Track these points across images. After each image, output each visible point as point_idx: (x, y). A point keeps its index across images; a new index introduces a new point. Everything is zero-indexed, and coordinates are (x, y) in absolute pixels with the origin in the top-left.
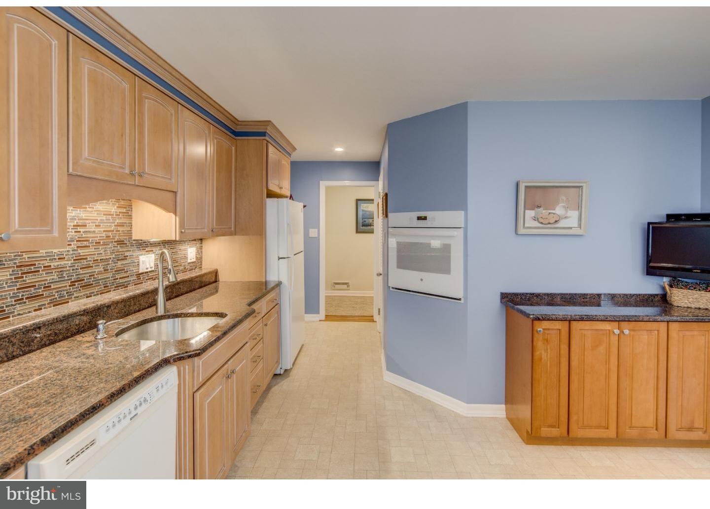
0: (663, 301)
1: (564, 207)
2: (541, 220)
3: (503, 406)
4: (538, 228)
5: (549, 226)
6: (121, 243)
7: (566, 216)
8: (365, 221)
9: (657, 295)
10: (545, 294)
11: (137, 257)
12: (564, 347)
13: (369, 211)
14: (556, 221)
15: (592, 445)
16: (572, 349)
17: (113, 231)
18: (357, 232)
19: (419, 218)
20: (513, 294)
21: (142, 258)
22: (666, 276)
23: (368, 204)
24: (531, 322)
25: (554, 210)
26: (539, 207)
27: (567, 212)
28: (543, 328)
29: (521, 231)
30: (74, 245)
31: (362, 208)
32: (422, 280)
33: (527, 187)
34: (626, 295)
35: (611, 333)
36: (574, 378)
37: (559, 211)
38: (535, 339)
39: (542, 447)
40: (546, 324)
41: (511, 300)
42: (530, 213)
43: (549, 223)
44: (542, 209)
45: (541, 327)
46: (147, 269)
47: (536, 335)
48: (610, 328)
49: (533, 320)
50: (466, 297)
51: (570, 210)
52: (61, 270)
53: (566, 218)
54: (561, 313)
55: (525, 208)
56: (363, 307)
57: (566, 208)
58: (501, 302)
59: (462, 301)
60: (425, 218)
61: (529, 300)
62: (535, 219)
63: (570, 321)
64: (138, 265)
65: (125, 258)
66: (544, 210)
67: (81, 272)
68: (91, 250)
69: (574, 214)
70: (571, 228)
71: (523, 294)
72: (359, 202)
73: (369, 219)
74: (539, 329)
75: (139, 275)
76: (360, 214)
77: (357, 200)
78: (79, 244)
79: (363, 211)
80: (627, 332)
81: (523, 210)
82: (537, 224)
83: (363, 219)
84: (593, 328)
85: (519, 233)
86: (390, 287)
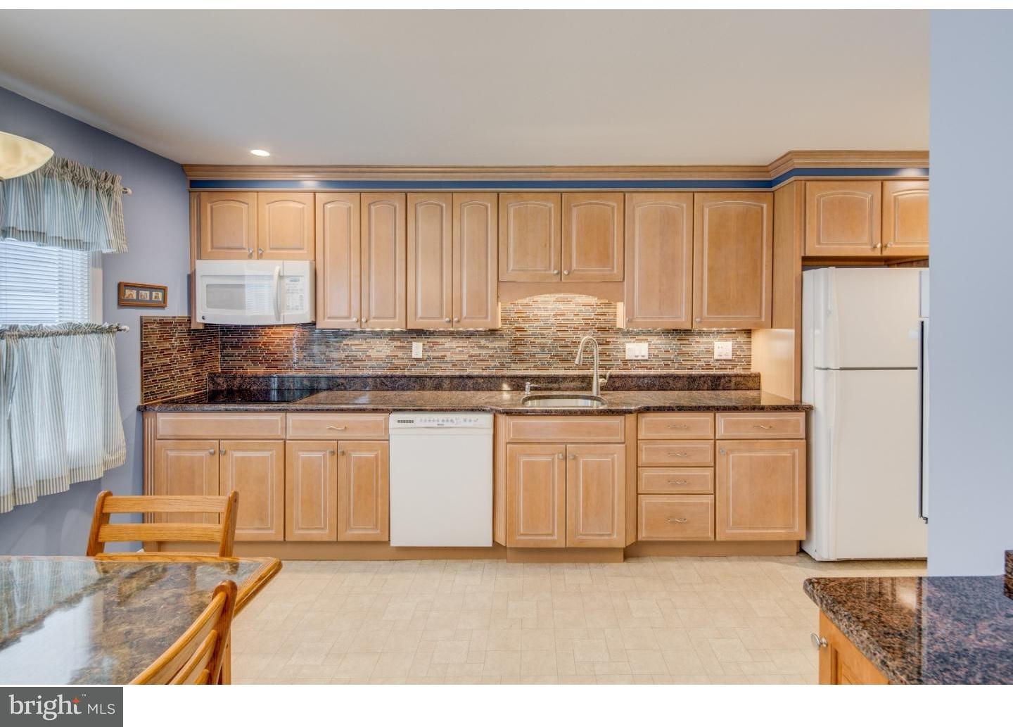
6: (603, 330)
11: (623, 344)
17: (593, 319)
21: (628, 346)
30: (554, 329)
46: (637, 356)
52: (543, 347)
64: (624, 351)
65: (608, 343)
67: (560, 349)
68: (570, 333)
75: (625, 362)
78: (558, 328)
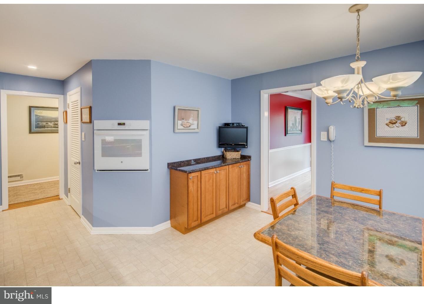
0: (222, 158)
1: (192, 119)
2: (184, 126)
3: (170, 221)
4: (183, 129)
5: (187, 128)
7: (193, 123)
8: (38, 124)
9: (221, 155)
10: (186, 161)
12: (199, 183)
13: (42, 116)
14: (190, 126)
15: (207, 223)
16: (202, 183)
18: (30, 132)
19: (119, 124)
20: (173, 163)
22: (223, 148)
23: (42, 111)
24: (187, 175)
25: (189, 120)
26: (183, 119)
27: (193, 121)
28: (192, 176)
29: (177, 131)
31: (35, 113)
32: (122, 162)
33: (179, 109)
34: (212, 157)
35: (214, 173)
36: (203, 196)
37: (191, 121)
38: (189, 182)
39: (191, 233)
40: (193, 175)
41: (173, 167)
42: (180, 122)
43: (187, 127)
44: (184, 120)
45: (191, 176)
47: (189, 180)
48: (213, 171)
49: (188, 174)
50: (151, 168)
51: (195, 121)
53: (193, 124)
54: (197, 168)
55: (178, 120)
56: (44, 191)
57: (193, 120)
58: (168, 168)
59: (149, 171)
60: (124, 124)
61: (180, 165)
62: (182, 125)
63: (201, 171)
66: (185, 120)
69: (196, 123)
70: (195, 129)
71: (177, 162)
72: (32, 109)
73: (43, 123)
74: (191, 177)
76: (33, 119)
77: (30, 107)
79: (36, 115)
80: (218, 171)
81: (177, 120)
82: (182, 127)
83: (36, 122)
84: (208, 172)
85: (176, 132)
86: (95, 170)
